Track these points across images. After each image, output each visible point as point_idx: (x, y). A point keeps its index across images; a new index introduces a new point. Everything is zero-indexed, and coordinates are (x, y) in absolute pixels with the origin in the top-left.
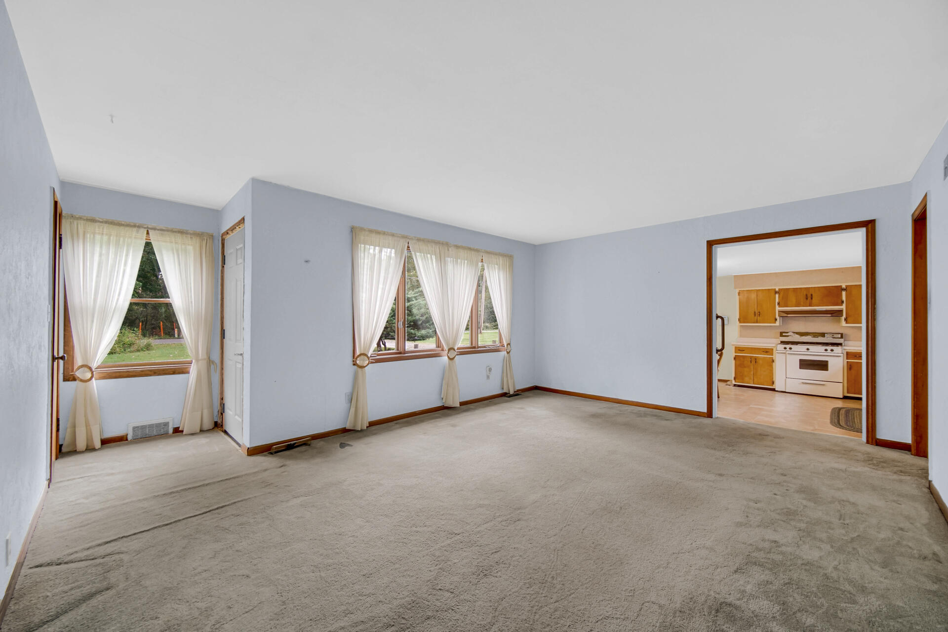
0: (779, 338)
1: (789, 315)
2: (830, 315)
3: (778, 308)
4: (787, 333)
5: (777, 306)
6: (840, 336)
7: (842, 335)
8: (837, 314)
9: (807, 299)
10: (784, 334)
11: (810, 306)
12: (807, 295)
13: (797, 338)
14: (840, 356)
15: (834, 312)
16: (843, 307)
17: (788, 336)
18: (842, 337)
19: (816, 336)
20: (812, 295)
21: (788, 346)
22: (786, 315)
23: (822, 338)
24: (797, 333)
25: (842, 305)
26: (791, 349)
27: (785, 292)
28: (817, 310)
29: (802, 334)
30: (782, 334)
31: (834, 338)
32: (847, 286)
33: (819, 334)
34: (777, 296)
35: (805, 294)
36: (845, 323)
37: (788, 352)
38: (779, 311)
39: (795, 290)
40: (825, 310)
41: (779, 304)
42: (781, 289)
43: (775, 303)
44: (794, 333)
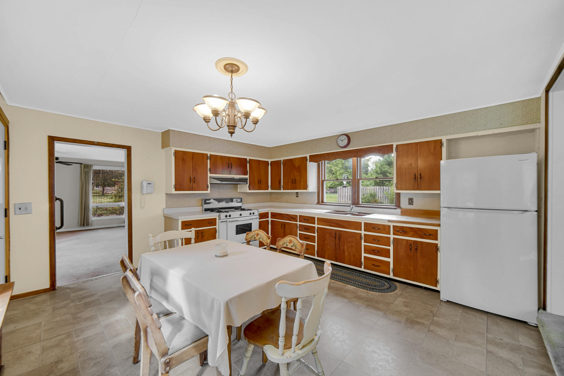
3: (210, 175)
4: (209, 200)
5: (209, 173)
6: (239, 200)
7: (242, 199)
8: (243, 182)
9: (228, 167)
10: (207, 201)
11: (230, 174)
12: (228, 164)
13: (216, 205)
14: (258, 217)
15: (243, 180)
16: (247, 176)
17: (209, 203)
18: (241, 202)
20: (231, 164)
21: (228, 213)
22: (218, 182)
23: (232, 203)
24: (216, 200)
25: (247, 175)
26: (230, 216)
27: (213, 158)
28: (235, 178)
29: (219, 200)
30: (206, 202)
31: (237, 202)
32: (250, 159)
33: (229, 200)
34: (209, 161)
35: (228, 162)
36: (249, 190)
37: (228, 220)
38: (210, 178)
39: (222, 157)
40: (239, 178)
41: (210, 170)
42: (212, 155)
43: (208, 169)
44: (214, 199)
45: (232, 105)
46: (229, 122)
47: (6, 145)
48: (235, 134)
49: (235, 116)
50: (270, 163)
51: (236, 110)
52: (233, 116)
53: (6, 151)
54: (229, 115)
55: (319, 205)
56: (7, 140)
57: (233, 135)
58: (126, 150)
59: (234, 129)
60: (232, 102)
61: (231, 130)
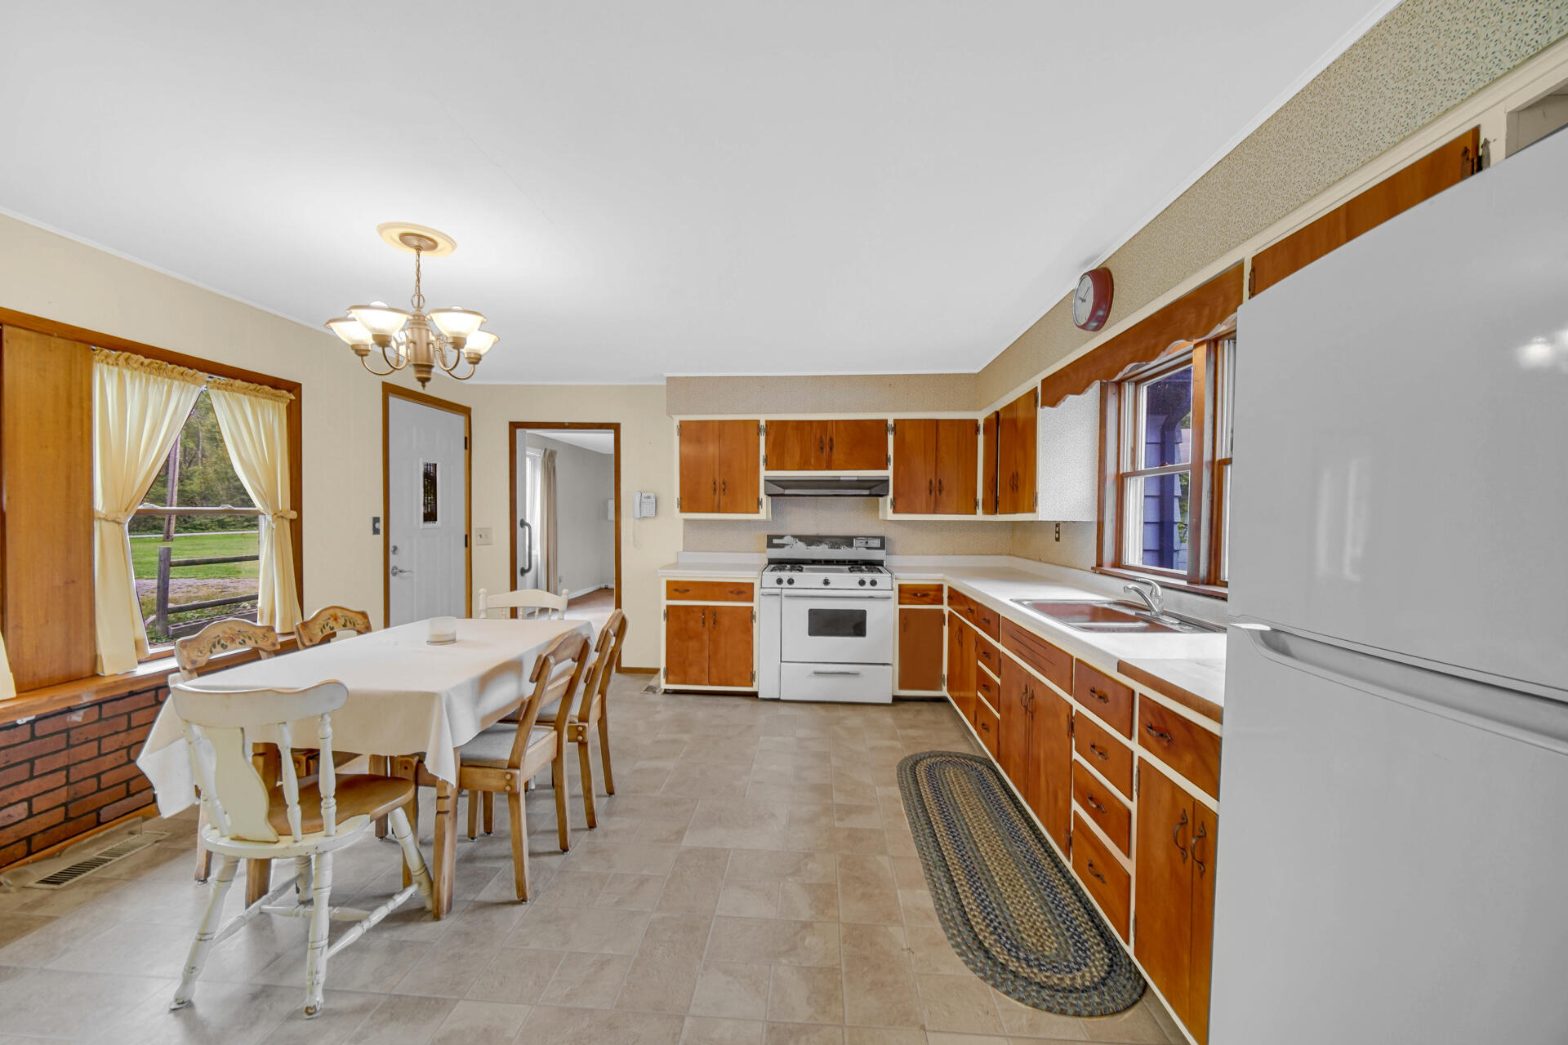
0: (765, 552)
1: (787, 492)
2: (866, 492)
3: (764, 473)
4: (781, 537)
5: (762, 467)
6: (877, 543)
7: (882, 539)
8: (875, 489)
9: (822, 448)
10: (775, 541)
11: (829, 468)
12: (821, 441)
13: (800, 551)
14: (889, 598)
15: (872, 484)
16: (889, 473)
17: (782, 546)
18: (882, 547)
19: (836, 544)
20: (831, 440)
21: (785, 575)
22: (780, 491)
23: (849, 549)
24: (801, 538)
25: (886, 469)
26: (791, 581)
27: (778, 430)
28: (842, 479)
29: (811, 540)
30: (772, 541)
31: (868, 548)
32: (896, 421)
33: (842, 540)
34: (762, 438)
35: (818, 436)
36: (894, 512)
37: (785, 592)
38: (766, 481)
39: (799, 425)
40: (856, 479)
41: (766, 460)
42: (772, 422)
43: (759, 457)
44: (794, 537)
45: (419, 321)
46: (416, 359)
47: (468, 443)
48: (431, 382)
49: (428, 344)
50: (981, 423)
51: (430, 333)
52: (425, 345)
53: (468, 451)
54: (415, 343)
55: (1101, 573)
56: (468, 436)
57: (427, 384)
58: (613, 431)
59: (429, 372)
60: (419, 316)
61: (424, 376)
